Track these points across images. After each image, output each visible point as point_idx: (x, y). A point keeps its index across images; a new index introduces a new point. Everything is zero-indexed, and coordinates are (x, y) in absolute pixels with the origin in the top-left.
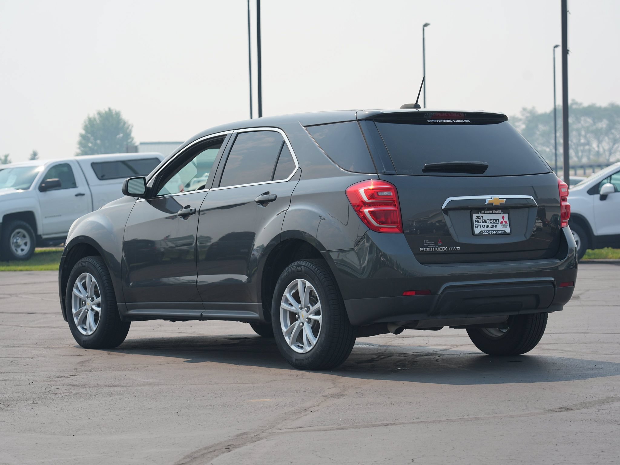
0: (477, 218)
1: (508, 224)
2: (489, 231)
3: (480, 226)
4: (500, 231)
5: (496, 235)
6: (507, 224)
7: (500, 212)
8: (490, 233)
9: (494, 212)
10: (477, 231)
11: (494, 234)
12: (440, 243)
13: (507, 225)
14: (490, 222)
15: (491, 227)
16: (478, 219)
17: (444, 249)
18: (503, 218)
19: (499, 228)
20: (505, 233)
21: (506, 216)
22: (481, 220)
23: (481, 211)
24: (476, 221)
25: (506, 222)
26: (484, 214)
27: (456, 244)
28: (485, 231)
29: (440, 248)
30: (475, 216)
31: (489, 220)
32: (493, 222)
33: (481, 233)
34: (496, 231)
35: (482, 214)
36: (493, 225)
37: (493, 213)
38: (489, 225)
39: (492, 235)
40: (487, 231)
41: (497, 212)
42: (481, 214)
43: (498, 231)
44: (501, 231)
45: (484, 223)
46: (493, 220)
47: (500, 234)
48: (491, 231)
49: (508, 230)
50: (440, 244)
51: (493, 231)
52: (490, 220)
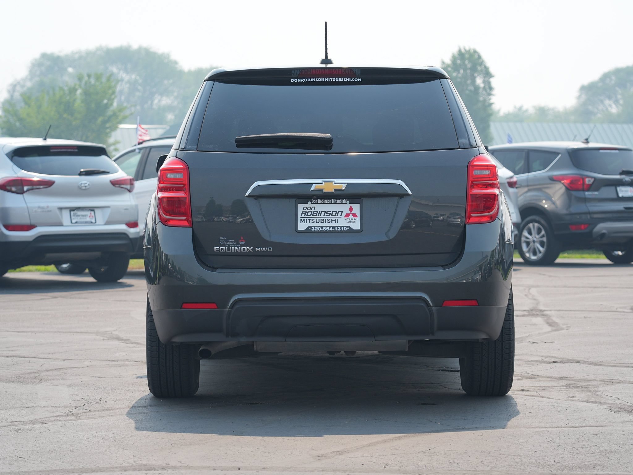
0: (305, 209)
1: (358, 218)
2: (322, 227)
3: (308, 221)
4: (342, 228)
5: (334, 232)
6: (356, 218)
7: (345, 201)
8: (324, 229)
9: (333, 201)
10: (302, 226)
11: (330, 232)
12: (242, 241)
13: (356, 219)
14: (326, 215)
15: (327, 221)
16: (307, 211)
17: (248, 249)
18: (351, 209)
19: (342, 222)
20: (350, 231)
21: (356, 208)
22: (312, 212)
23: (312, 200)
24: (302, 214)
25: (355, 215)
26: (318, 203)
27: (266, 243)
28: (315, 227)
29: (242, 248)
30: (301, 207)
31: (325, 212)
32: (332, 215)
33: (308, 231)
34: (335, 227)
35: (314, 203)
36: (331, 218)
37: (332, 203)
38: (324, 219)
39: (326, 232)
40: (318, 227)
41: (340, 201)
42: (311, 203)
43: (337, 227)
44: (344, 227)
45: (316, 215)
46: (331, 213)
47: (341, 232)
48: (326, 227)
49: (356, 226)
50: (243, 243)
51: (330, 227)
52: (327, 212)
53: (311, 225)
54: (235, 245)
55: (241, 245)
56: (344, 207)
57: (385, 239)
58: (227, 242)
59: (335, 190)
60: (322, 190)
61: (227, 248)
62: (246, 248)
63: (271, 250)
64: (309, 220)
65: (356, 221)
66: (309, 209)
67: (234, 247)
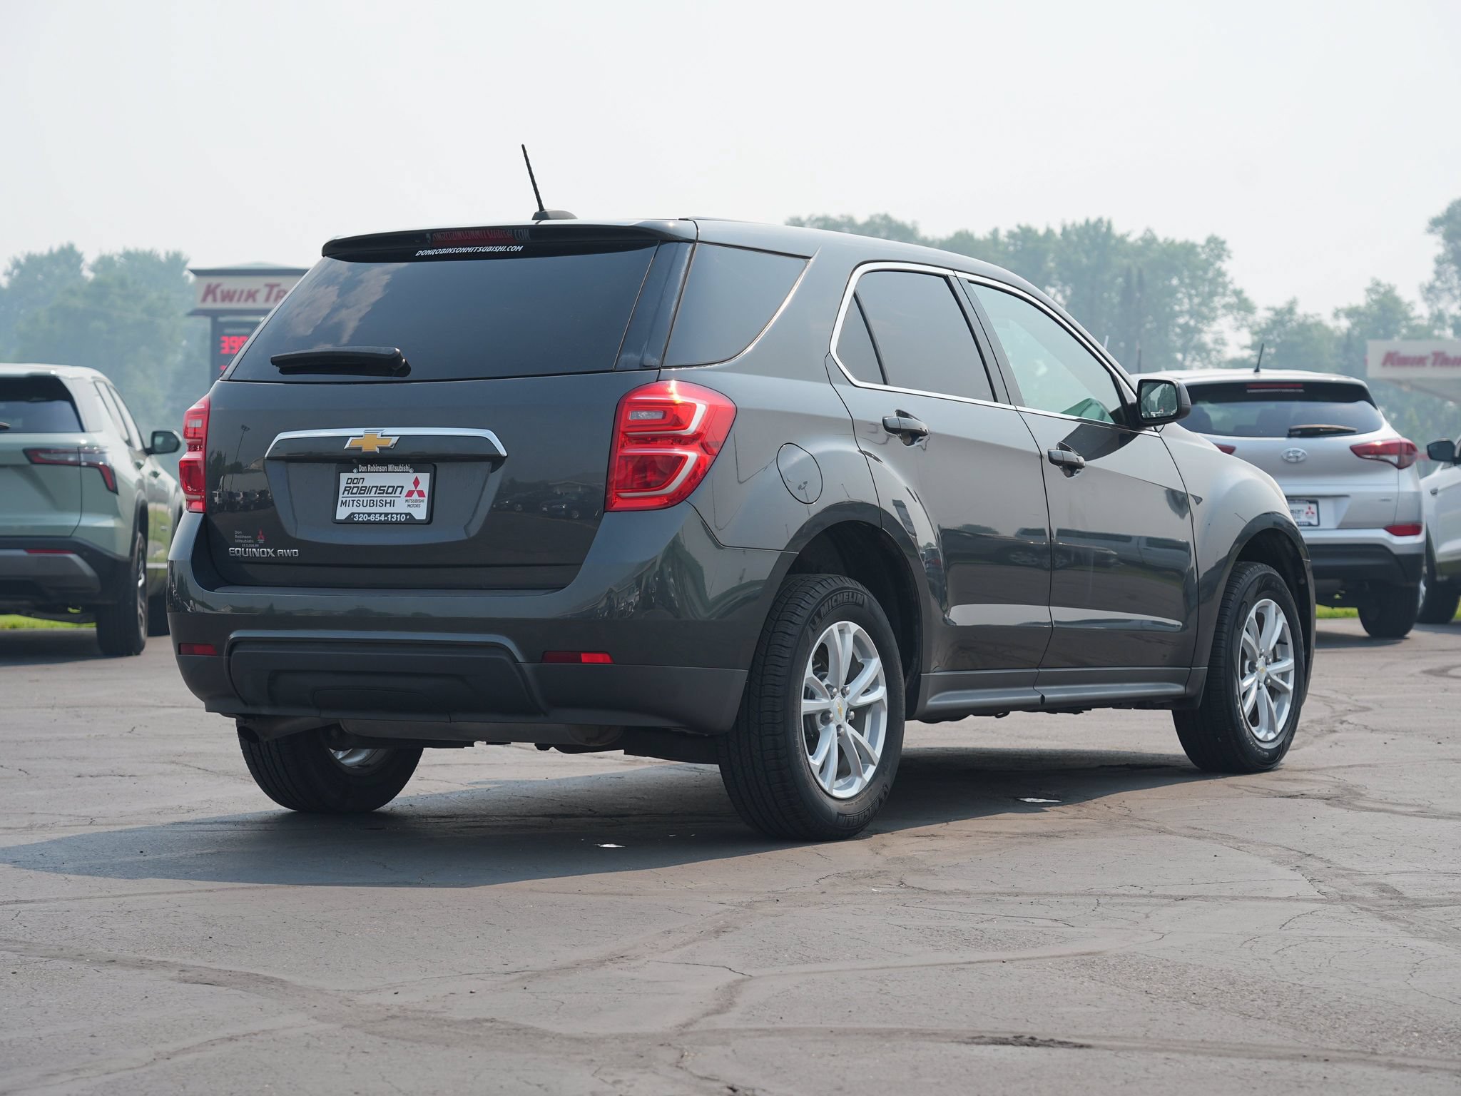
0: (349, 481)
1: (426, 499)
2: (369, 514)
3: (351, 502)
4: (399, 516)
5: (387, 524)
6: (422, 498)
7: (407, 468)
8: (372, 518)
9: (391, 467)
10: (342, 513)
11: (380, 523)
12: (261, 539)
13: (423, 501)
14: (379, 493)
15: (379, 503)
16: (352, 485)
17: (268, 552)
18: (416, 483)
19: (400, 506)
20: (411, 521)
21: (425, 479)
22: (358, 487)
23: (360, 466)
24: (345, 490)
26: (367, 472)
28: (359, 514)
29: (261, 550)
30: (344, 477)
31: (377, 487)
32: (387, 493)
33: (350, 520)
34: (388, 514)
35: (362, 472)
36: (384, 499)
37: (388, 472)
38: (375, 499)
39: (375, 523)
40: (364, 514)
41: (400, 468)
42: (359, 472)
43: (392, 514)
44: (401, 514)
45: (364, 493)
46: (386, 489)
47: (396, 523)
48: (375, 514)
49: (420, 513)
50: (261, 541)
51: (381, 514)
52: (381, 487)
53: (355, 510)
54: (253, 546)
55: (260, 544)
56: (405, 479)
57: (463, 537)
58: (244, 539)
59: (381, 449)
60: (360, 449)
61: (243, 549)
62: (265, 550)
63: (297, 555)
64: (353, 501)
65: (421, 503)
66: (355, 481)
67: (252, 548)
